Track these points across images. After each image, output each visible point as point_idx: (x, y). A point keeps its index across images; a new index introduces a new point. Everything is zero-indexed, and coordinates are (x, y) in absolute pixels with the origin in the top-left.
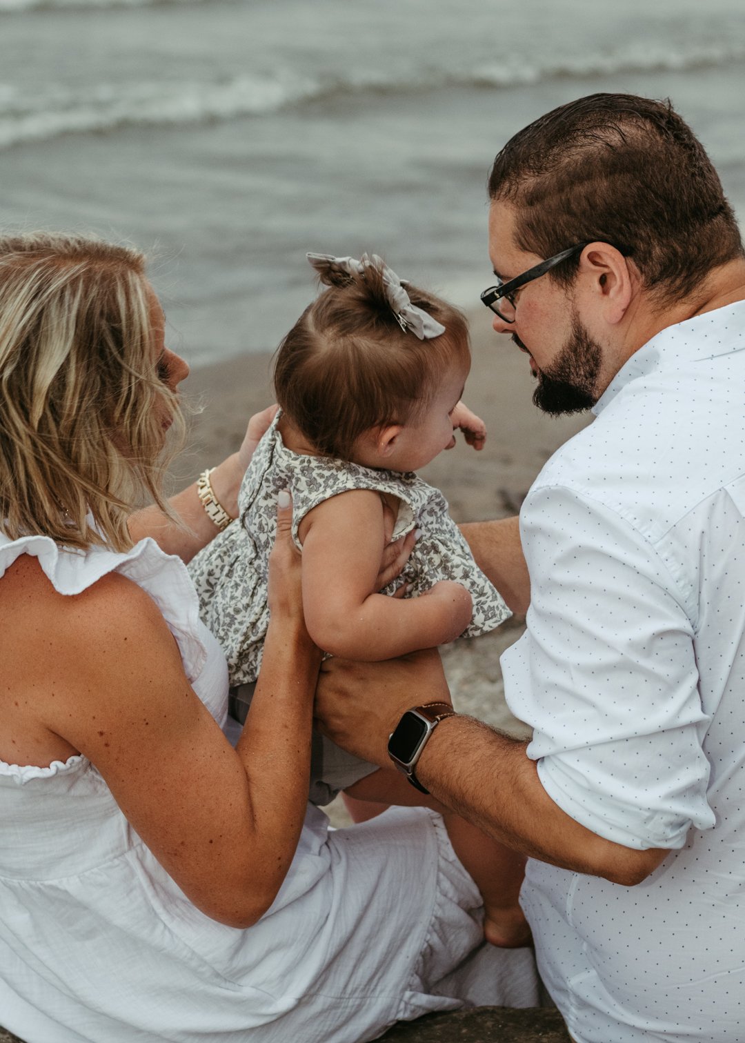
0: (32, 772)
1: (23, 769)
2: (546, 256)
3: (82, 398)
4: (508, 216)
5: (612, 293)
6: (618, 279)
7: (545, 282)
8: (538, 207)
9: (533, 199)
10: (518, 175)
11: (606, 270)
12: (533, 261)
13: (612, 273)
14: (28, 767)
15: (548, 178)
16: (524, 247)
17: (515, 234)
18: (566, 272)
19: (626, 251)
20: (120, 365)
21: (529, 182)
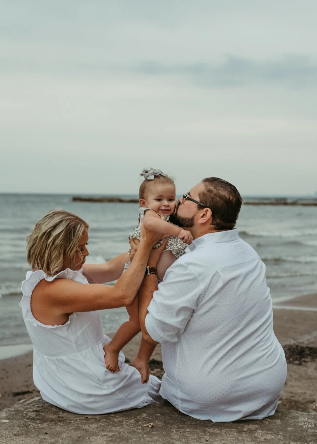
0: (50, 327)
1: (49, 326)
2: (201, 202)
3: (61, 241)
4: (202, 188)
5: (203, 218)
6: (206, 218)
7: (195, 205)
8: (209, 193)
9: (210, 191)
10: (211, 185)
11: (206, 214)
12: (198, 199)
13: (206, 216)
14: (50, 326)
15: (215, 191)
16: (199, 196)
17: (200, 192)
18: (201, 207)
19: (213, 215)
20: (72, 239)
21: (212, 188)
